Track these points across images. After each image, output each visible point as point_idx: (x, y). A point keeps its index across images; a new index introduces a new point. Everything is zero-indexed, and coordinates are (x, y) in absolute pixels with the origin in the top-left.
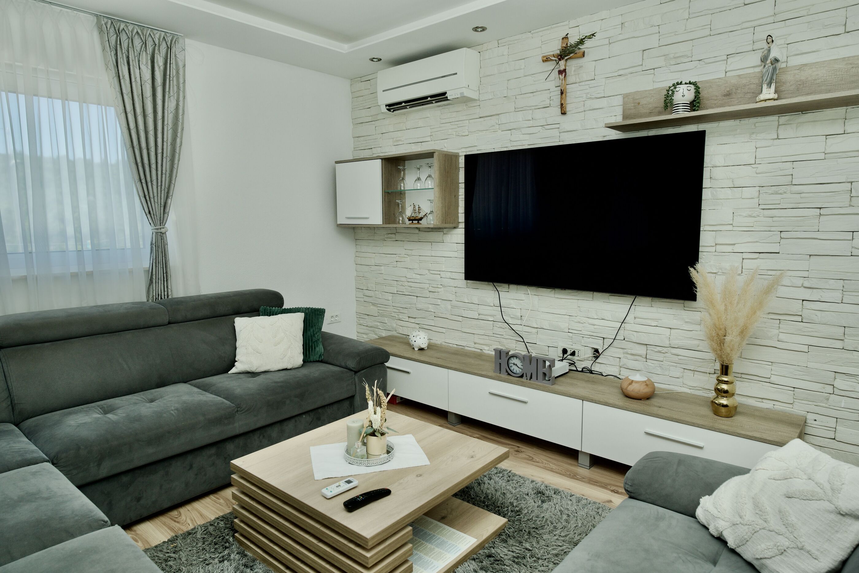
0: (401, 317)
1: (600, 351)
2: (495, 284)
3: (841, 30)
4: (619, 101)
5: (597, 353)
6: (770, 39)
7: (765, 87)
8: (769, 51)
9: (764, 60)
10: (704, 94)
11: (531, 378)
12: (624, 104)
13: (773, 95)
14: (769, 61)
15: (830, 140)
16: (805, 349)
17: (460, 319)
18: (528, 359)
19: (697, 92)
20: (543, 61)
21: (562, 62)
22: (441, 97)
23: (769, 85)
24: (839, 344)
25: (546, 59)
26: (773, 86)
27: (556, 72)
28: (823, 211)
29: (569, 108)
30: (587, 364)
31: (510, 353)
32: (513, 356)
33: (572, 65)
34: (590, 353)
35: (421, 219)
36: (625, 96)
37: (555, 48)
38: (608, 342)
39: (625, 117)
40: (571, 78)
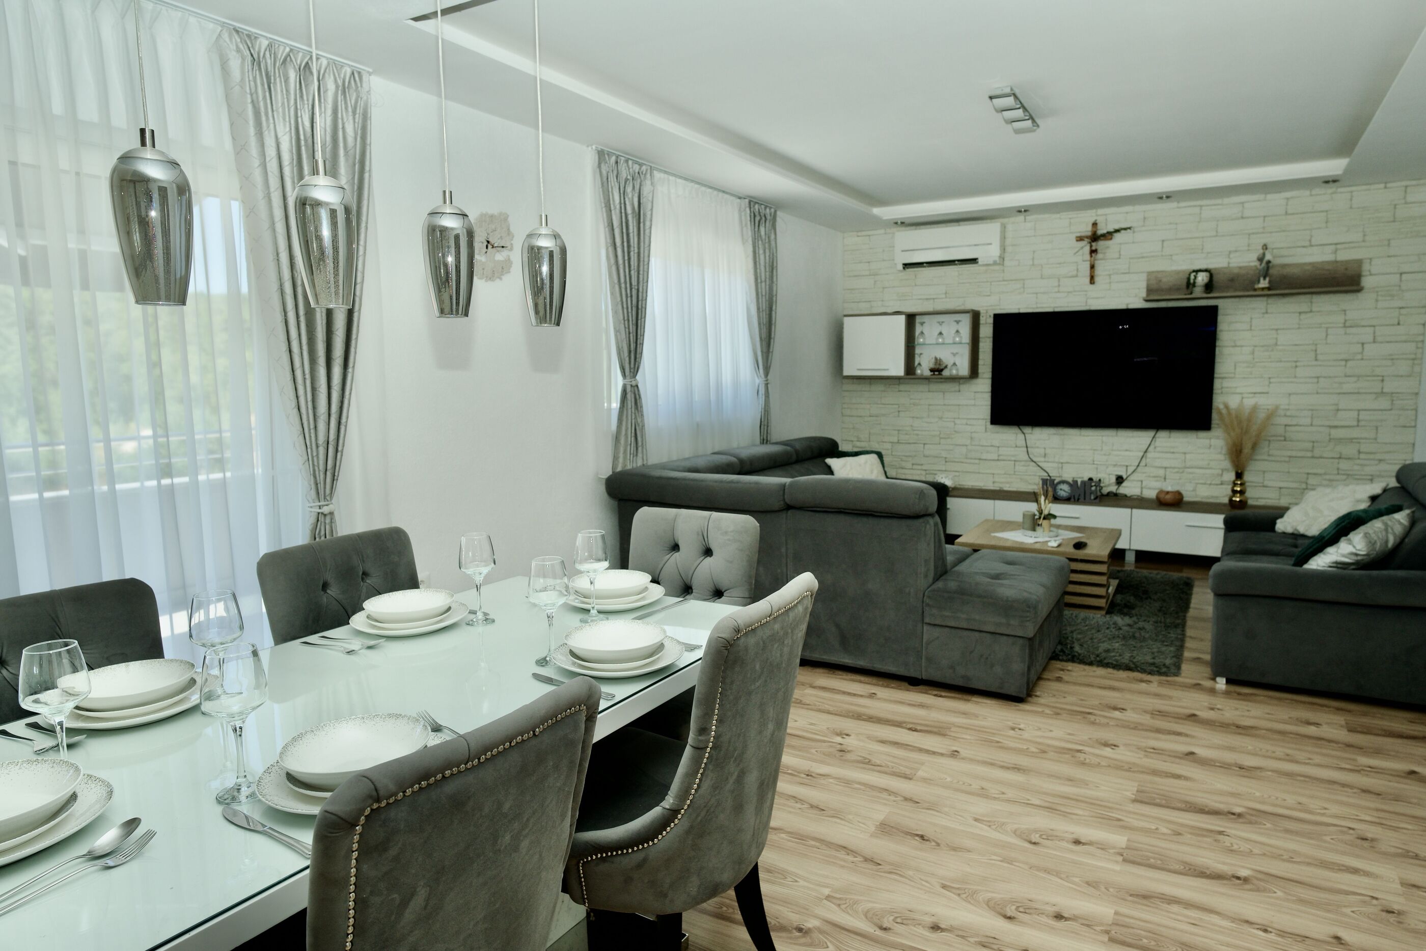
0: (904, 464)
1: (1125, 477)
2: (1021, 427)
3: (1307, 243)
4: (1144, 277)
5: (1120, 480)
6: (1265, 247)
7: (1262, 279)
8: (1264, 254)
9: (1260, 260)
10: (1215, 278)
11: (1078, 499)
12: (1148, 280)
13: (1267, 285)
14: (1264, 262)
15: (1303, 316)
16: (1287, 459)
17: (977, 461)
18: (1073, 485)
19: (1211, 276)
20: (1077, 241)
21: (1094, 244)
22: (974, 261)
23: (1265, 278)
24: (1309, 454)
25: (1080, 239)
26: (1267, 279)
27: (1087, 249)
28: (1298, 364)
29: (1097, 279)
30: (1113, 489)
31: (1056, 482)
32: (1060, 483)
33: (1101, 245)
34: (1113, 480)
35: (942, 370)
36: (1149, 273)
37: (1087, 230)
38: (1130, 470)
39: (1150, 291)
40: (1100, 256)
